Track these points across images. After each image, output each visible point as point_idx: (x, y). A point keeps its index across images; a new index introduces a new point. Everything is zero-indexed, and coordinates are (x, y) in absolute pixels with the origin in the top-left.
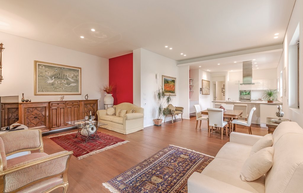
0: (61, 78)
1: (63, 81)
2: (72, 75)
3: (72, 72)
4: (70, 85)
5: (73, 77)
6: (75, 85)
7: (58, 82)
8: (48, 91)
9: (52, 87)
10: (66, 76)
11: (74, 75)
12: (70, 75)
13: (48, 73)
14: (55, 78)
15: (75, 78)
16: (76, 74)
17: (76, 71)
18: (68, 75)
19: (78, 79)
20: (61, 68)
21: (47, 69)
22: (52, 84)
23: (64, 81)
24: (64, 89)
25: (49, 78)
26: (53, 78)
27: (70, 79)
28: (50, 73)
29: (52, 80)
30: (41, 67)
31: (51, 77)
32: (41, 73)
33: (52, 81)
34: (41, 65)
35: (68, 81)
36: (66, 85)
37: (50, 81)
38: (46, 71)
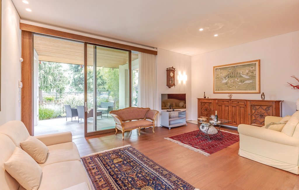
0: (234, 77)
1: (236, 80)
2: (247, 71)
3: (247, 68)
4: (245, 83)
5: (247, 74)
6: (251, 81)
7: (231, 81)
8: (222, 90)
9: (226, 86)
10: (240, 73)
11: (250, 71)
12: (244, 73)
13: (223, 74)
14: (229, 77)
15: (250, 74)
16: (252, 69)
17: (252, 66)
18: (241, 72)
19: (255, 74)
20: (234, 67)
21: (222, 71)
22: (226, 84)
23: (238, 79)
24: (237, 87)
25: (224, 79)
26: (227, 78)
27: (244, 76)
28: (225, 73)
29: (226, 79)
30: (217, 70)
31: (225, 78)
32: (218, 75)
33: (226, 81)
34: (218, 69)
35: (241, 78)
36: (240, 83)
37: (225, 81)
38: (221, 73)
